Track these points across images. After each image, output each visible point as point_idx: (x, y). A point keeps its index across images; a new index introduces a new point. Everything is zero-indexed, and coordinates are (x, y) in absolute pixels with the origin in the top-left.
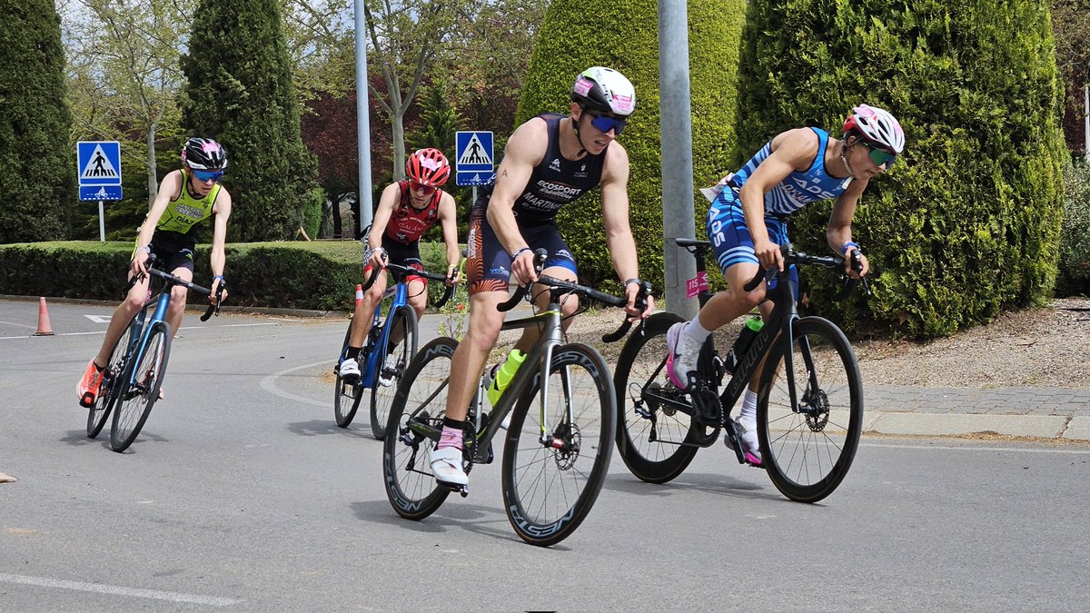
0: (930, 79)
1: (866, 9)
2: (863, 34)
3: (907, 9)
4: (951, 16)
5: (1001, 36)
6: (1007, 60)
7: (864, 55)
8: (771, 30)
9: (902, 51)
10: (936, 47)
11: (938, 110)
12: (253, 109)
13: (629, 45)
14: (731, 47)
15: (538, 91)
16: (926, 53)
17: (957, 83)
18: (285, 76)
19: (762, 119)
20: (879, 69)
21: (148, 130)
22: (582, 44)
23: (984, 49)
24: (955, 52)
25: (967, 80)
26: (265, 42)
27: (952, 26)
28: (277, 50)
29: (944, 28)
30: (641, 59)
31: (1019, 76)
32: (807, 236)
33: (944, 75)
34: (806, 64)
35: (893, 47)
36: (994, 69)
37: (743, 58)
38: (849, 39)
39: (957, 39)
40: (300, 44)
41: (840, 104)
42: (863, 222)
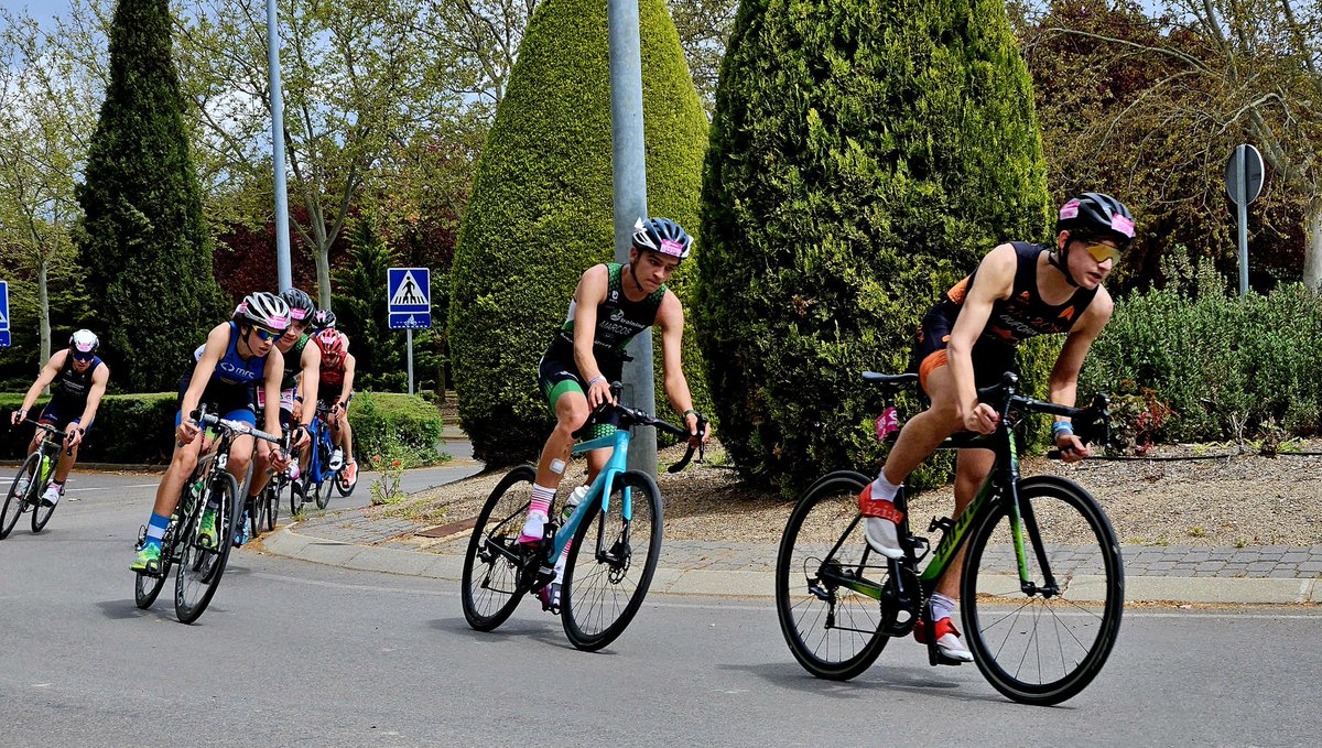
0: (913, 206)
1: (841, 130)
2: (838, 156)
3: (886, 130)
4: (935, 138)
5: (988, 159)
6: (995, 185)
7: (839, 180)
8: (736, 153)
9: (879, 173)
10: (919, 170)
11: (922, 239)
12: (158, 243)
13: (580, 170)
14: (693, 171)
15: (480, 223)
16: (907, 178)
17: (942, 211)
18: (195, 207)
19: (728, 249)
20: (856, 195)
21: (40, 268)
22: (527, 170)
23: (970, 173)
24: (939, 177)
25: (952, 207)
26: (172, 168)
27: (935, 148)
28: (186, 178)
29: (927, 150)
30: (593, 186)
31: (1008, 202)
32: (779, 379)
33: (927, 201)
34: (774, 188)
35: (872, 171)
36: (982, 195)
37: (706, 183)
38: (823, 162)
39: (941, 165)
40: (211, 172)
41: (814, 233)
42: (841, 363)
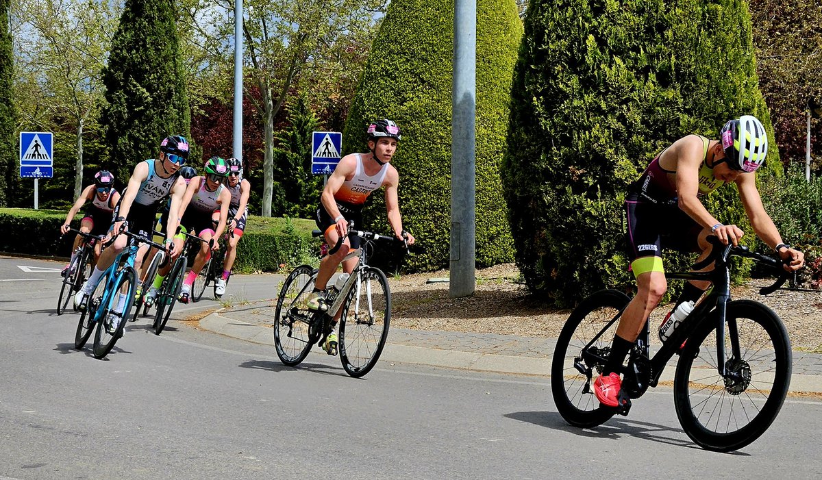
0: (658, 106)
1: (610, 50)
2: (607, 69)
3: (642, 51)
4: (677, 58)
5: (715, 74)
6: (719, 92)
7: (606, 86)
8: (535, 65)
9: (637, 84)
10: (664, 80)
11: (663, 130)
12: (154, 110)
13: (435, 71)
14: (508, 76)
15: (363, 104)
16: (655, 85)
17: (679, 110)
18: (180, 86)
19: (527, 132)
20: (618, 97)
21: (78, 124)
22: (398, 69)
23: (701, 84)
24: (678, 85)
25: (687, 107)
26: (166, 59)
27: (677, 65)
28: (175, 66)
29: (670, 66)
30: (443, 82)
31: (727, 105)
32: (558, 224)
33: (668, 103)
34: (560, 90)
35: (630, 80)
36: (709, 99)
37: (515, 84)
38: (595, 73)
39: (680, 77)
40: (197, 61)
41: (586, 123)
42: (600, 215)
